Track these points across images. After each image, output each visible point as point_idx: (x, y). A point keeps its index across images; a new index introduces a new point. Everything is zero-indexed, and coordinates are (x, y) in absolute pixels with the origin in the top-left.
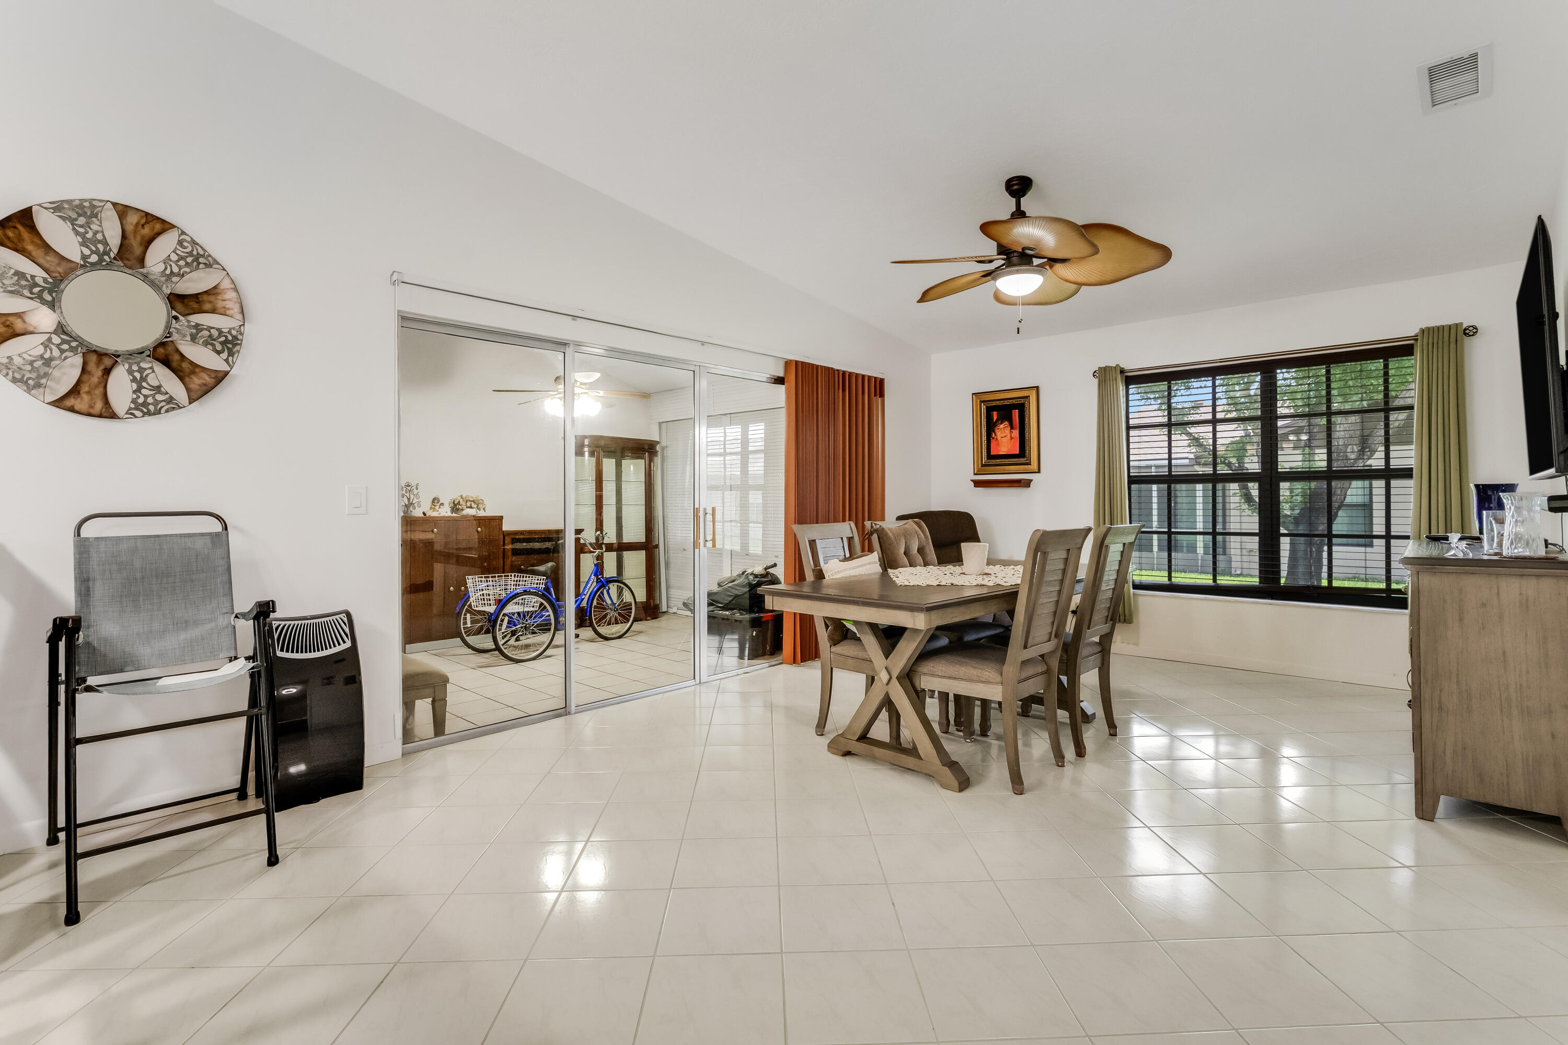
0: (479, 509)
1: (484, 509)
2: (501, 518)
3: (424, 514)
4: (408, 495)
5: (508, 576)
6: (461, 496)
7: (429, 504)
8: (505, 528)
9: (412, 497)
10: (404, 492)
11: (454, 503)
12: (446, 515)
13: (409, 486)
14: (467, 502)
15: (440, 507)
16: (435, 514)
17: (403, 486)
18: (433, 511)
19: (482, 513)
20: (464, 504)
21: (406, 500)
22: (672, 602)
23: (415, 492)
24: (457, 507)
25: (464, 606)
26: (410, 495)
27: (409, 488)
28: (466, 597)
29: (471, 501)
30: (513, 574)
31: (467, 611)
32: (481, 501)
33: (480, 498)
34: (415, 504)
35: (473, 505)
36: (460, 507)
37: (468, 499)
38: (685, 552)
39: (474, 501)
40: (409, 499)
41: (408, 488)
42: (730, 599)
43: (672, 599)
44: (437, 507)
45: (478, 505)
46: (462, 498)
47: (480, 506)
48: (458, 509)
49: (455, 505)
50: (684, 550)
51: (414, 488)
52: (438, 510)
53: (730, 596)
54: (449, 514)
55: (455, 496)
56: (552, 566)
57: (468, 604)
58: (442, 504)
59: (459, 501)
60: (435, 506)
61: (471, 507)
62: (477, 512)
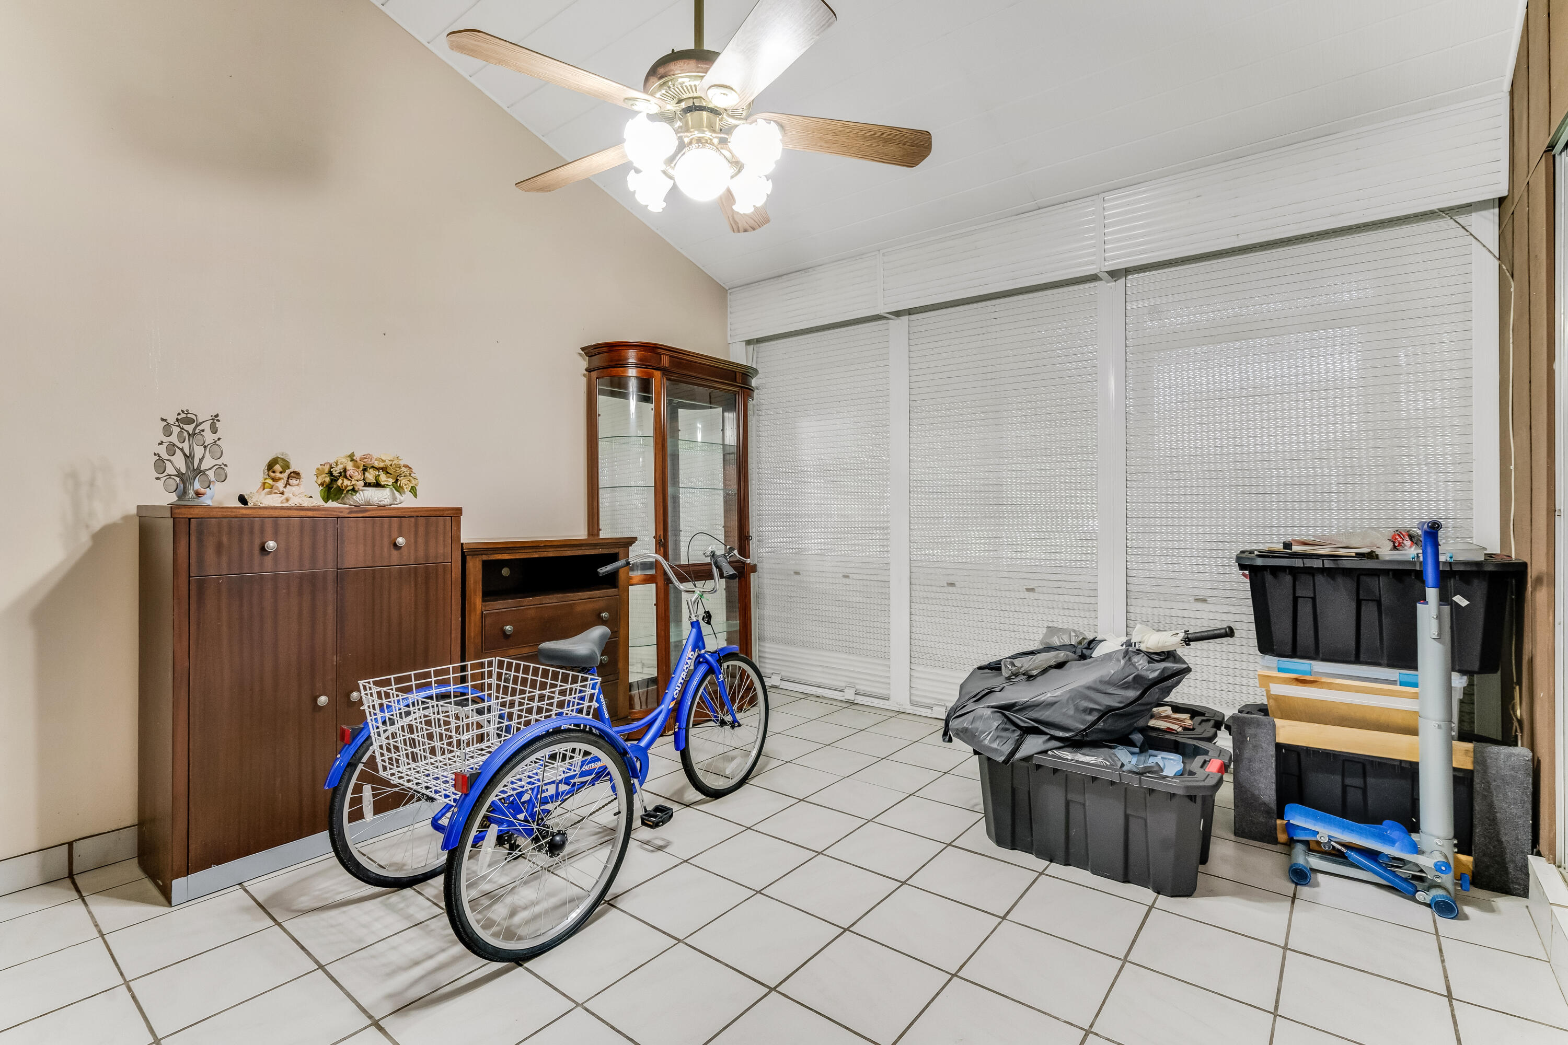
0: (399, 489)
1: (413, 490)
2: (458, 512)
3: (243, 500)
4: (186, 446)
5: (482, 665)
6: (352, 457)
7: (259, 474)
8: (470, 534)
9: (198, 452)
10: (174, 439)
11: (330, 473)
12: (307, 503)
13: (189, 421)
14: (365, 470)
15: (287, 484)
16: (273, 500)
17: (172, 420)
18: (270, 493)
19: (407, 501)
20: (357, 475)
21: (179, 461)
22: (767, 666)
23: (209, 437)
24: (339, 482)
25: (352, 766)
26: (191, 448)
27: (190, 428)
28: (360, 740)
29: (378, 469)
30: (494, 660)
31: (365, 777)
32: (403, 469)
33: (402, 463)
34: (211, 474)
35: (383, 478)
36: (346, 482)
37: (368, 462)
38: (797, 577)
39: (385, 470)
40: (189, 458)
41: (186, 427)
42: (1091, 718)
43: (767, 661)
44: (280, 485)
45: (397, 480)
46: (352, 460)
47: (403, 481)
48: (340, 490)
49: (334, 479)
50: (797, 573)
51: (206, 426)
52: (281, 489)
53: (1091, 711)
54: (318, 501)
55: (337, 456)
56: (603, 637)
57: (364, 759)
58: (297, 475)
59: (345, 470)
60: (274, 480)
61: (378, 485)
62: (395, 499)
